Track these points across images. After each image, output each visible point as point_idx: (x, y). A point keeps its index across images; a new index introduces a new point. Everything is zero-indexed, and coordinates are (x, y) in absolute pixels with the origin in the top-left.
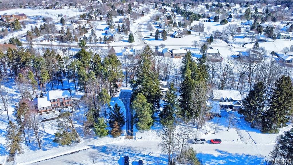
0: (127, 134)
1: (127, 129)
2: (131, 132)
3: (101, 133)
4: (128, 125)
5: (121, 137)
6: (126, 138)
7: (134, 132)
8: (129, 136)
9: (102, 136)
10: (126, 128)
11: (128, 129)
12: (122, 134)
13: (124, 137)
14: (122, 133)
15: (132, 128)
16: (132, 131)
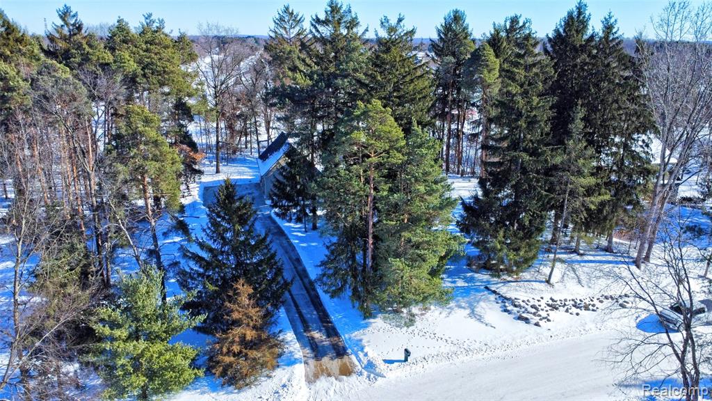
0: (308, 350)
1: (299, 324)
2: (328, 336)
3: (151, 375)
4: (294, 309)
5: (280, 374)
6: (316, 376)
7: (346, 337)
8: (325, 360)
9: (156, 392)
10: (292, 322)
11: (302, 326)
12: (280, 359)
13: (300, 369)
14: (280, 356)
15: (324, 318)
16: (332, 332)
